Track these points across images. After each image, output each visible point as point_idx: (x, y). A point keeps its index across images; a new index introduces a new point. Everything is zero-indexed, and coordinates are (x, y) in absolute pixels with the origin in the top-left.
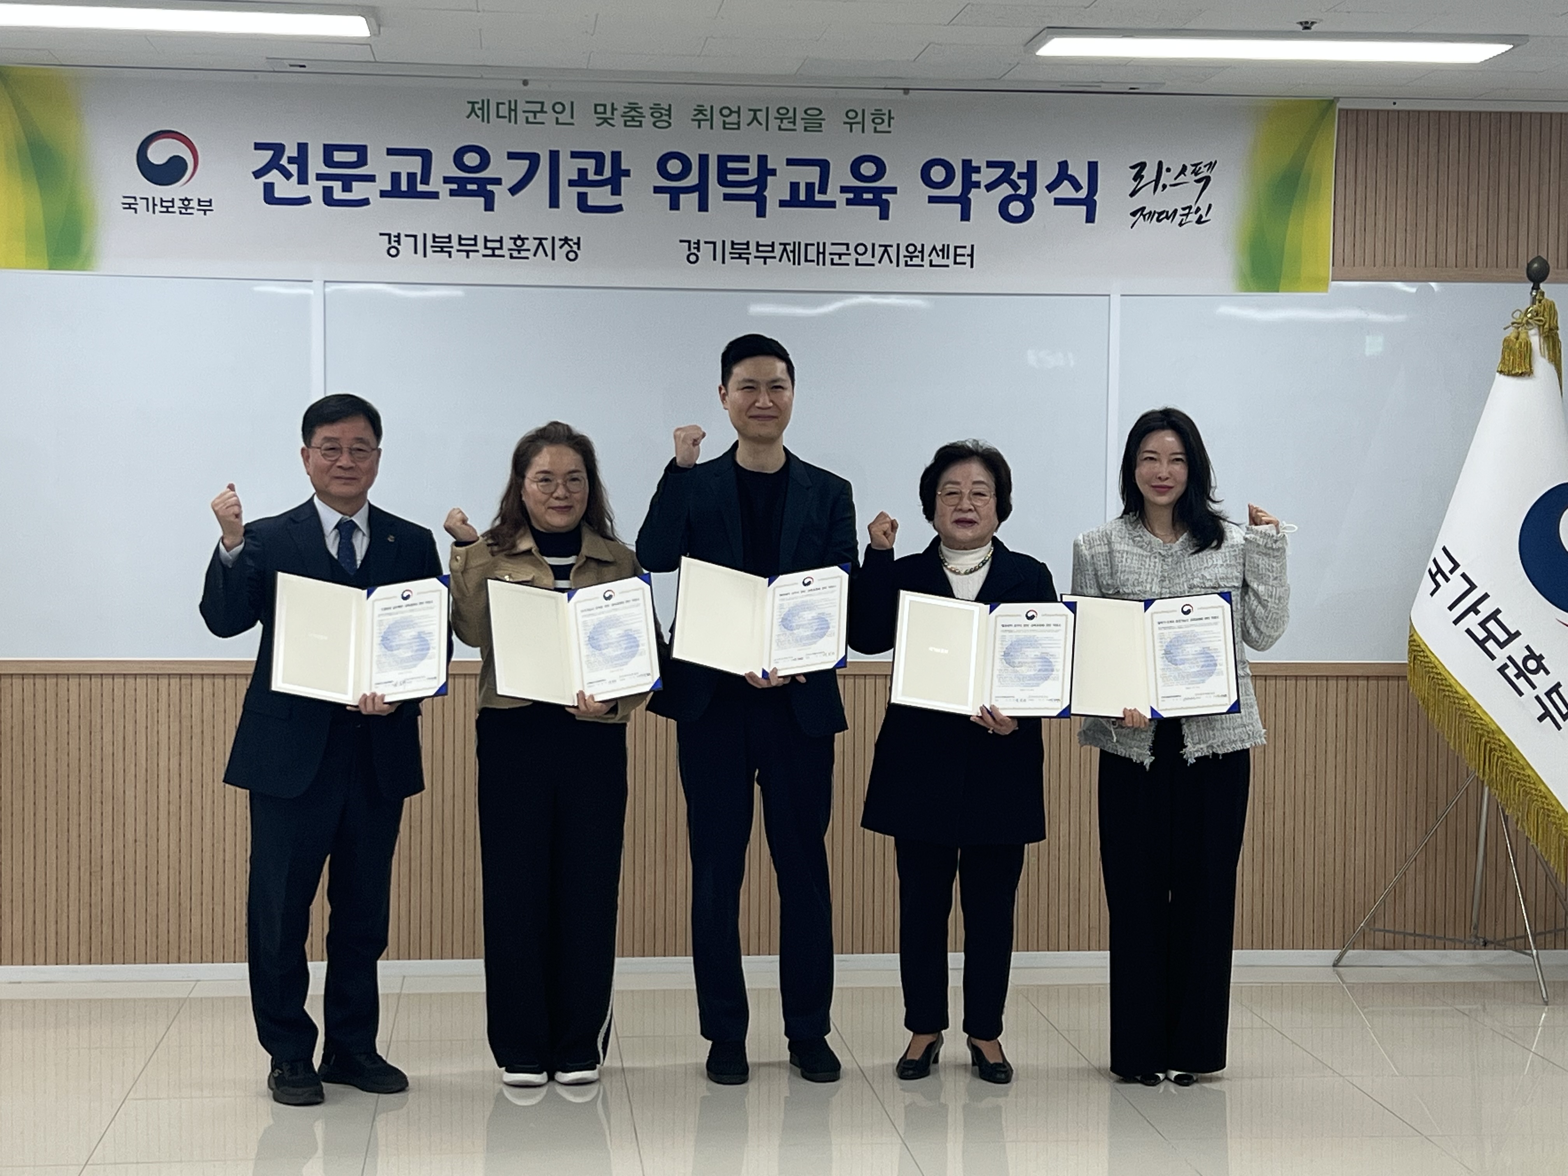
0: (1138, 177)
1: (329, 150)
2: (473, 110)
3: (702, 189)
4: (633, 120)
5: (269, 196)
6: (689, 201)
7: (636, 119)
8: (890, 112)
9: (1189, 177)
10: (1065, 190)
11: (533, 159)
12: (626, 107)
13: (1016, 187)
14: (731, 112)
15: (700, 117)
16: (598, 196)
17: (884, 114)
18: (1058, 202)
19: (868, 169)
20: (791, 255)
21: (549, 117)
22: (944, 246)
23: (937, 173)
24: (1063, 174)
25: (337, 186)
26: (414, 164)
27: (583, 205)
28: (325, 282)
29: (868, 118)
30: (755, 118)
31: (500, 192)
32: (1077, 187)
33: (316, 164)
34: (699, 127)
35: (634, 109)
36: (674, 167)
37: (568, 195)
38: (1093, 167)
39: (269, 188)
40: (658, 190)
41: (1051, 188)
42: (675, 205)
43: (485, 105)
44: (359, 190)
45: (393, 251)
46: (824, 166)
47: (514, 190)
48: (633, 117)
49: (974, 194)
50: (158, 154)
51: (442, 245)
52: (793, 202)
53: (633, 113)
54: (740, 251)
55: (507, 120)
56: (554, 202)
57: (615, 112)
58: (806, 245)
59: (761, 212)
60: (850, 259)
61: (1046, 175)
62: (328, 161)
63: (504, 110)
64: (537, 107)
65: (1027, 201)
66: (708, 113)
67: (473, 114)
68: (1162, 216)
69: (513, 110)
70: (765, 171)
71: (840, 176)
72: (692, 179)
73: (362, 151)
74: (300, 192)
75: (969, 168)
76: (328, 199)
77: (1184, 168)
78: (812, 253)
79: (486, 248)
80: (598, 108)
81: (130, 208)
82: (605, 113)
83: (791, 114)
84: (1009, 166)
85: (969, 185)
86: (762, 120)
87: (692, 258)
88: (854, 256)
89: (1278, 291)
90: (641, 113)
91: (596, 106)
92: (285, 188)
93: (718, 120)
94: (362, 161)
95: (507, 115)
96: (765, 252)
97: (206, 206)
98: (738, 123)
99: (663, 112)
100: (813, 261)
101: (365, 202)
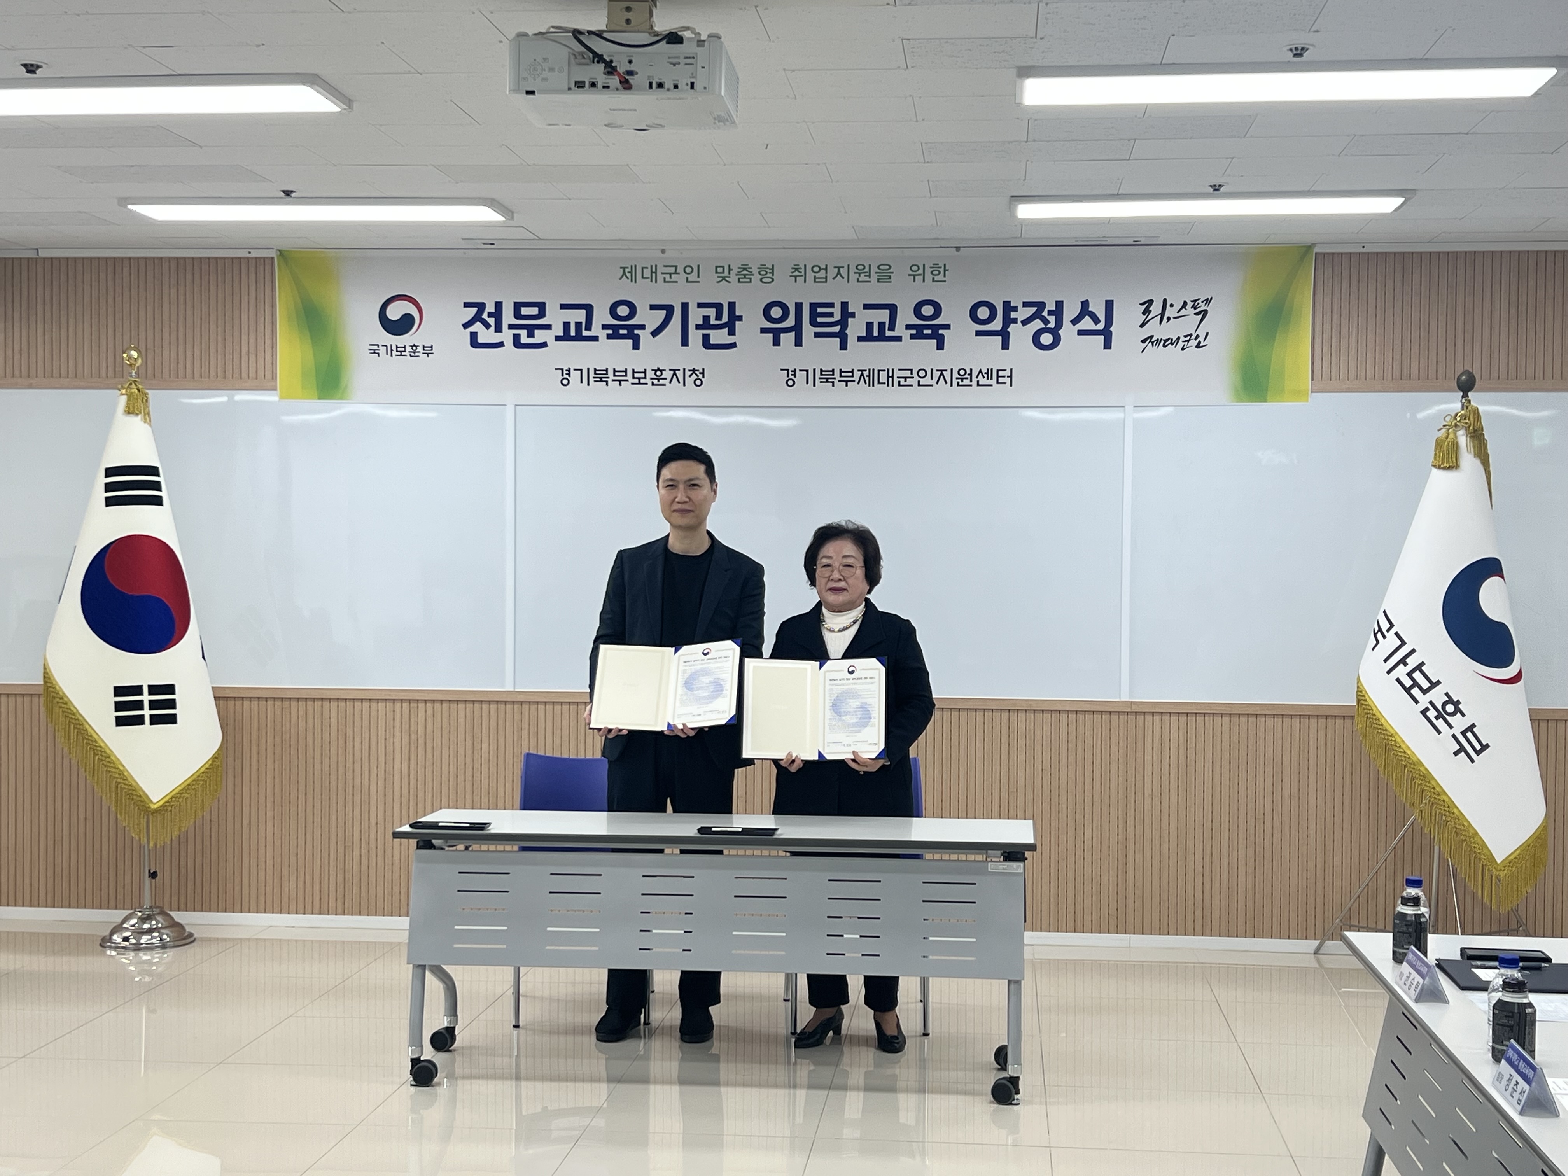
0: (1146, 312)
1: (518, 306)
2: (624, 273)
3: (797, 328)
4: (745, 278)
5: (474, 343)
6: (788, 338)
7: (747, 276)
8: (945, 265)
9: (1189, 310)
10: (1087, 323)
11: (669, 309)
12: (739, 268)
13: (1046, 322)
14: (820, 269)
15: (797, 273)
16: (719, 336)
17: (940, 267)
18: (1081, 333)
19: (928, 310)
20: (867, 379)
21: (681, 278)
22: (988, 370)
23: (983, 313)
24: (1085, 310)
25: (523, 333)
26: (580, 316)
27: (707, 343)
28: (516, 405)
29: (928, 270)
30: (839, 273)
31: (644, 336)
32: (1096, 320)
33: (508, 317)
34: (796, 281)
35: (745, 269)
36: (776, 312)
37: (695, 336)
38: (1109, 305)
39: (474, 335)
40: (764, 331)
41: (1075, 322)
42: (776, 342)
43: (633, 269)
44: (540, 336)
45: (565, 382)
46: (892, 309)
47: (655, 333)
48: (745, 275)
49: (1012, 328)
50: (395, 312)
51: (601, 376)
52: (868, 337)
53: (745, 272)
54: (827, 377)
55: (649, 280)
56: (685, 342)
57: (731, 272)
58: (879, 371)
59: (843, 347)
60: (914, 382)
61: (1070, 311)
62: (518, 315)
63: (647, 273)
64: (673, 270)
65: (1055, 333)
66: (802, 270)
67: (624, 277)
68: (1167, 342)
69: (654, 272)
70: (846, 314)
71: (906, 316)
72: (790, 322)
73: (542, 306)
74: (495, 338)
75: (1008, 307)
76: (517, 343)
77: (1185, 303)
78: (883, 377)
79: (634, 378)
80: (718, 269)
81: (375, 353)
82: (723, 272)
83: (867, 270)
84: (1041, 306)
85: (1008, 321)
86: (845, 275)
87: (790, 382)
88: (917, 378)
89: (1265, 401)
90: (751, 272)
91: (717, 267)
92: (486, 335)
93: (810, 275)
94: (542, 314)
95: (649, 276)
96: (847, 377)
97: (428, 350)
98: (826, 278)
99: (768, 270)
100: (884, 383)
101: (544, 345)
